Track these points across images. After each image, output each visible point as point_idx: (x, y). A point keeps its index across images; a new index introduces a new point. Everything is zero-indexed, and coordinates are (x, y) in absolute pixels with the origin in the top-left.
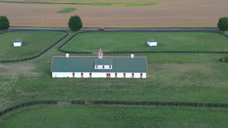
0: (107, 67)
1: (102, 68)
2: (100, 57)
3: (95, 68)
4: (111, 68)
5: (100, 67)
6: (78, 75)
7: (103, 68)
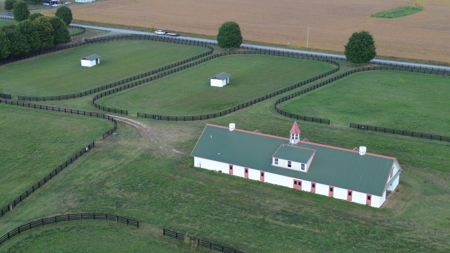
0: (296, 166)
1: (286, 166)
2: (292, 142)
3: (274, 164)
4: (305, 171)
5: (283, 163)
6: (239, 171)
7: (289, 166)
